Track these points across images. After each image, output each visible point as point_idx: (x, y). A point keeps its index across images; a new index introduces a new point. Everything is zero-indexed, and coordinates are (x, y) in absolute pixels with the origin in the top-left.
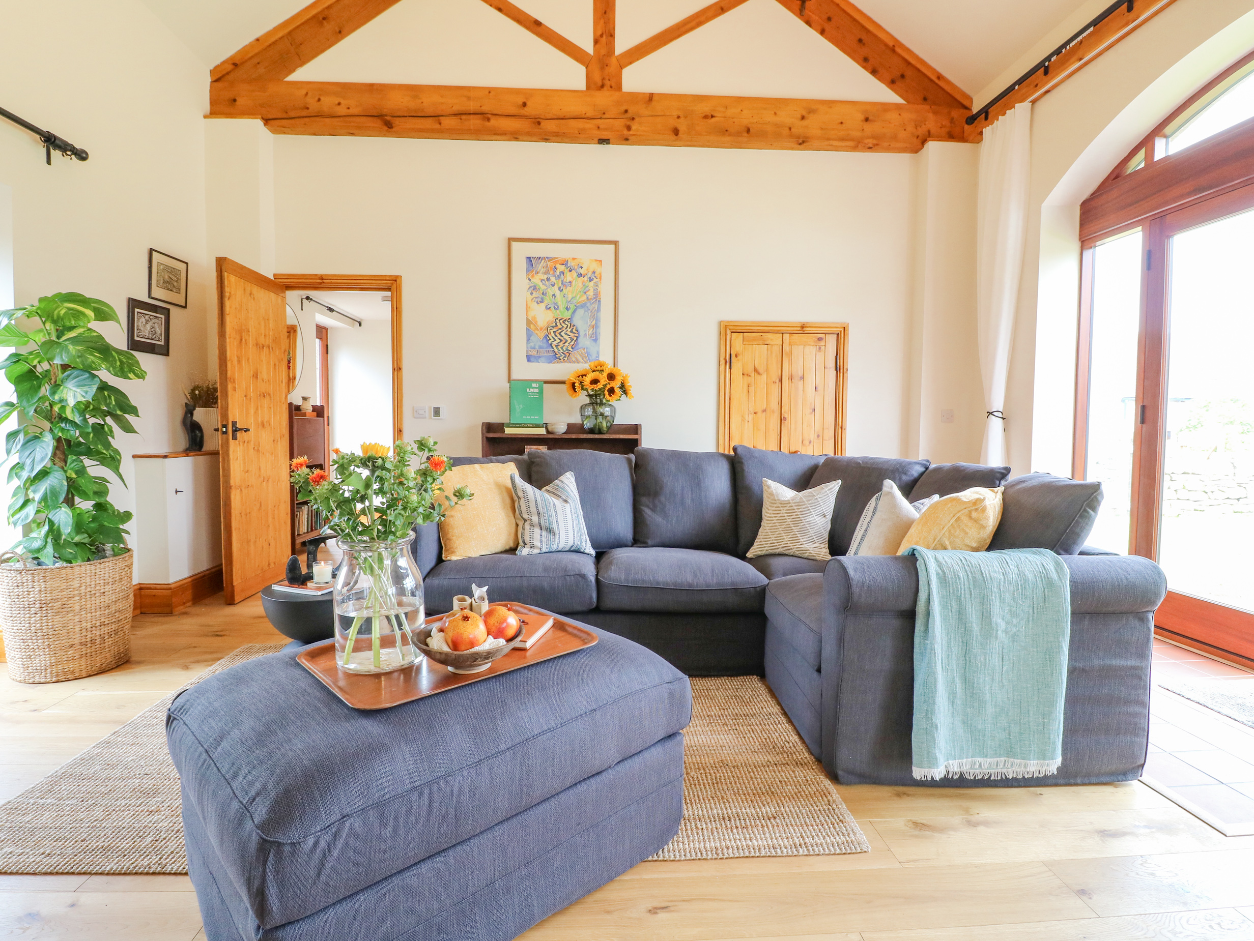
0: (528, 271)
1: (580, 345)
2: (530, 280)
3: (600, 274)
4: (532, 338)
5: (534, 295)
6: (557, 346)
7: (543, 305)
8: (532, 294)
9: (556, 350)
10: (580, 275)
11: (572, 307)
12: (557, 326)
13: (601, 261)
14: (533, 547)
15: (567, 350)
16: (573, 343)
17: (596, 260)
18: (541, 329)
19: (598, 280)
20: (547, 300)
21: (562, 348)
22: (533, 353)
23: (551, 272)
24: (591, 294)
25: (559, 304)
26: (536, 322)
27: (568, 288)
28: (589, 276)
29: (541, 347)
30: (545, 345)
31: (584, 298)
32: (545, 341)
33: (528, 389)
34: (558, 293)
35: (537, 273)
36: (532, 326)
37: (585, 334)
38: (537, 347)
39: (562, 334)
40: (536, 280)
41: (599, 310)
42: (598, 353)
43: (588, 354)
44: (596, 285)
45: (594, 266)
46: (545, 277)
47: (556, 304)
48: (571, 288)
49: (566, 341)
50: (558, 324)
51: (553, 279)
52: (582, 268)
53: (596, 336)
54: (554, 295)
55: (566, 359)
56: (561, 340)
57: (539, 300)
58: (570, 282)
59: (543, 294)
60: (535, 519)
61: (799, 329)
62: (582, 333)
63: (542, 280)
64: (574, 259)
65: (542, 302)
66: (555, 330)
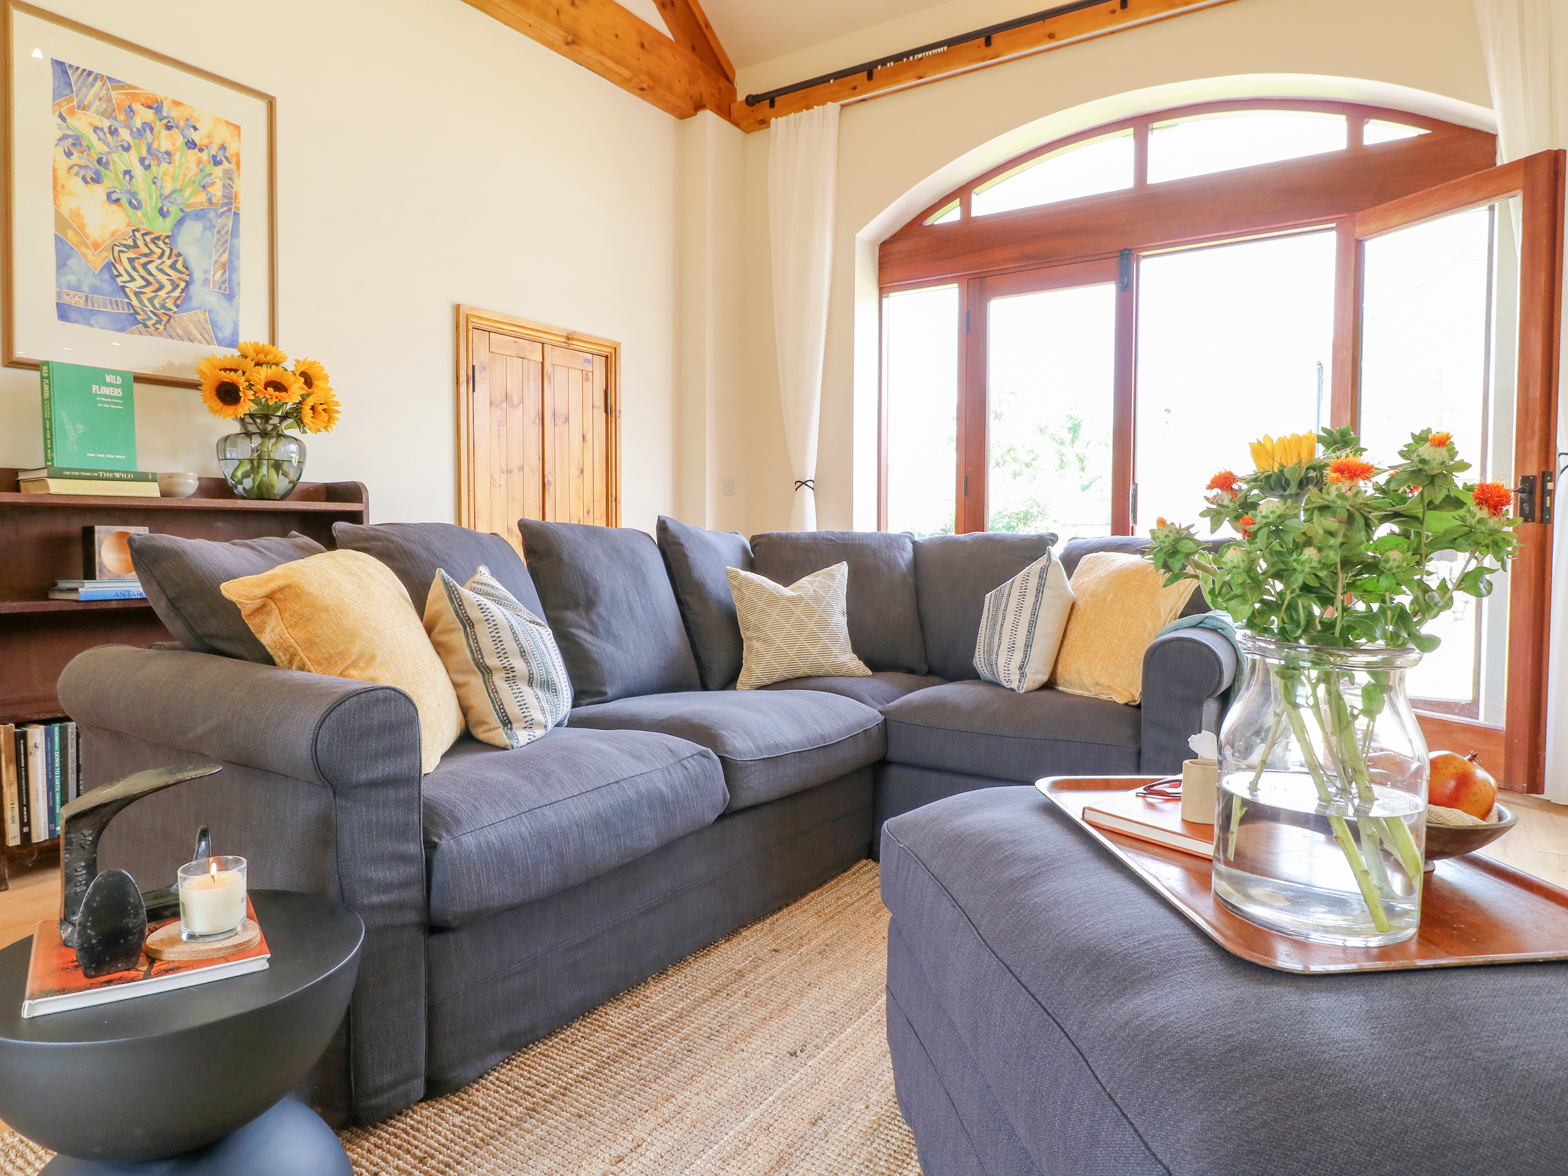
0: (57, 95)
1: (195, 302)
2: (63, 119)
3: (238, 155)
4: (70, 262)
5: (76, 159)
6: (137, 294)
7: (100, 191)
8: (69, 154)
9: (135, 302)
10: (191, 145)
11: (175, 214)
12: (136, 246)
13: (238, 127)
14: (530, 725)
15: (163, 306)
16: (177, 293)
17: (228, 123)
18: (96, 246)
19: (233, 166)
20: (111, 180)
21: (151, 300)
22: (77, 300)
23: (121, 117)
24: (217, 191)
25: (142, 196)
26: (82, 227)
27: (164, 165)
28: (213, 152)
29: (95, 290)
30: (107, 287)
31: (202, 198)
32: (107, 276)
33: (95, 388)
34: (138, 170)
35: (83, 107)
36: (70, 233)
37: (206, 281)
38: (85, 287)
39: (151, 267)
40: (81, 123)
41: (235, 232)
42: (236, 325)
43: (214, 324)
44: (229, 176)
45: (222, 134)
46: (105, 124)
47: (134, 194)
48: (171, 168)
49: (161, 287)
50: (140, 243)
51: (125, 134)
52: (195, 129)
53: (231, 289)
54: (127, 172)
55: (161, 327)
56: (149, 283)
57: (90, 174)
58: (168, 153)
59: (99, 161)
60: (519, 664)
61: (563, 340)
62: (198, 276)
63: (96, 129)
64: (176, 103)
65: (97, 180)
66: (131, 255)
